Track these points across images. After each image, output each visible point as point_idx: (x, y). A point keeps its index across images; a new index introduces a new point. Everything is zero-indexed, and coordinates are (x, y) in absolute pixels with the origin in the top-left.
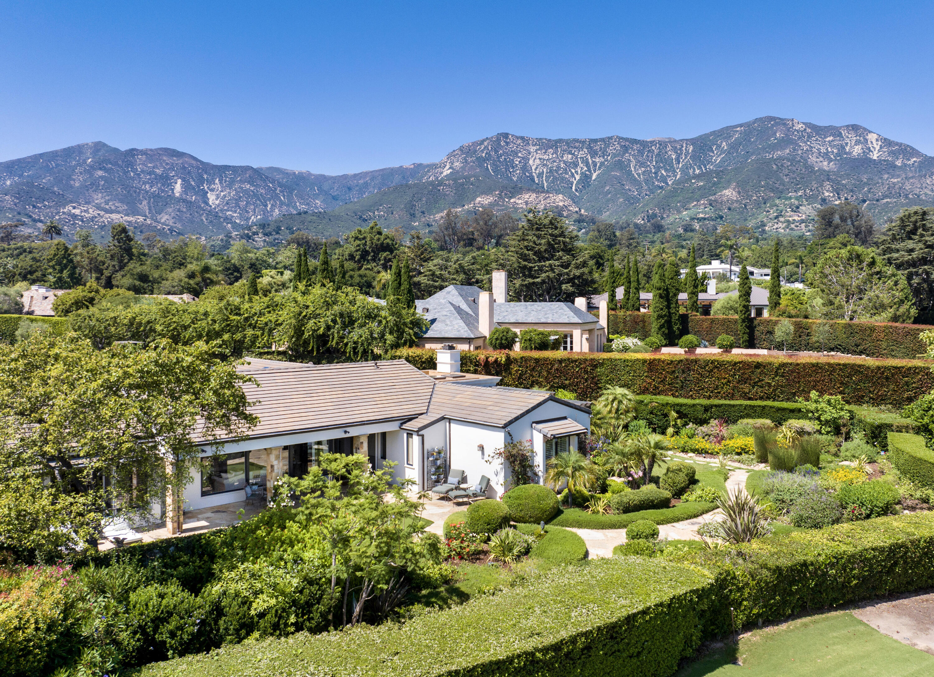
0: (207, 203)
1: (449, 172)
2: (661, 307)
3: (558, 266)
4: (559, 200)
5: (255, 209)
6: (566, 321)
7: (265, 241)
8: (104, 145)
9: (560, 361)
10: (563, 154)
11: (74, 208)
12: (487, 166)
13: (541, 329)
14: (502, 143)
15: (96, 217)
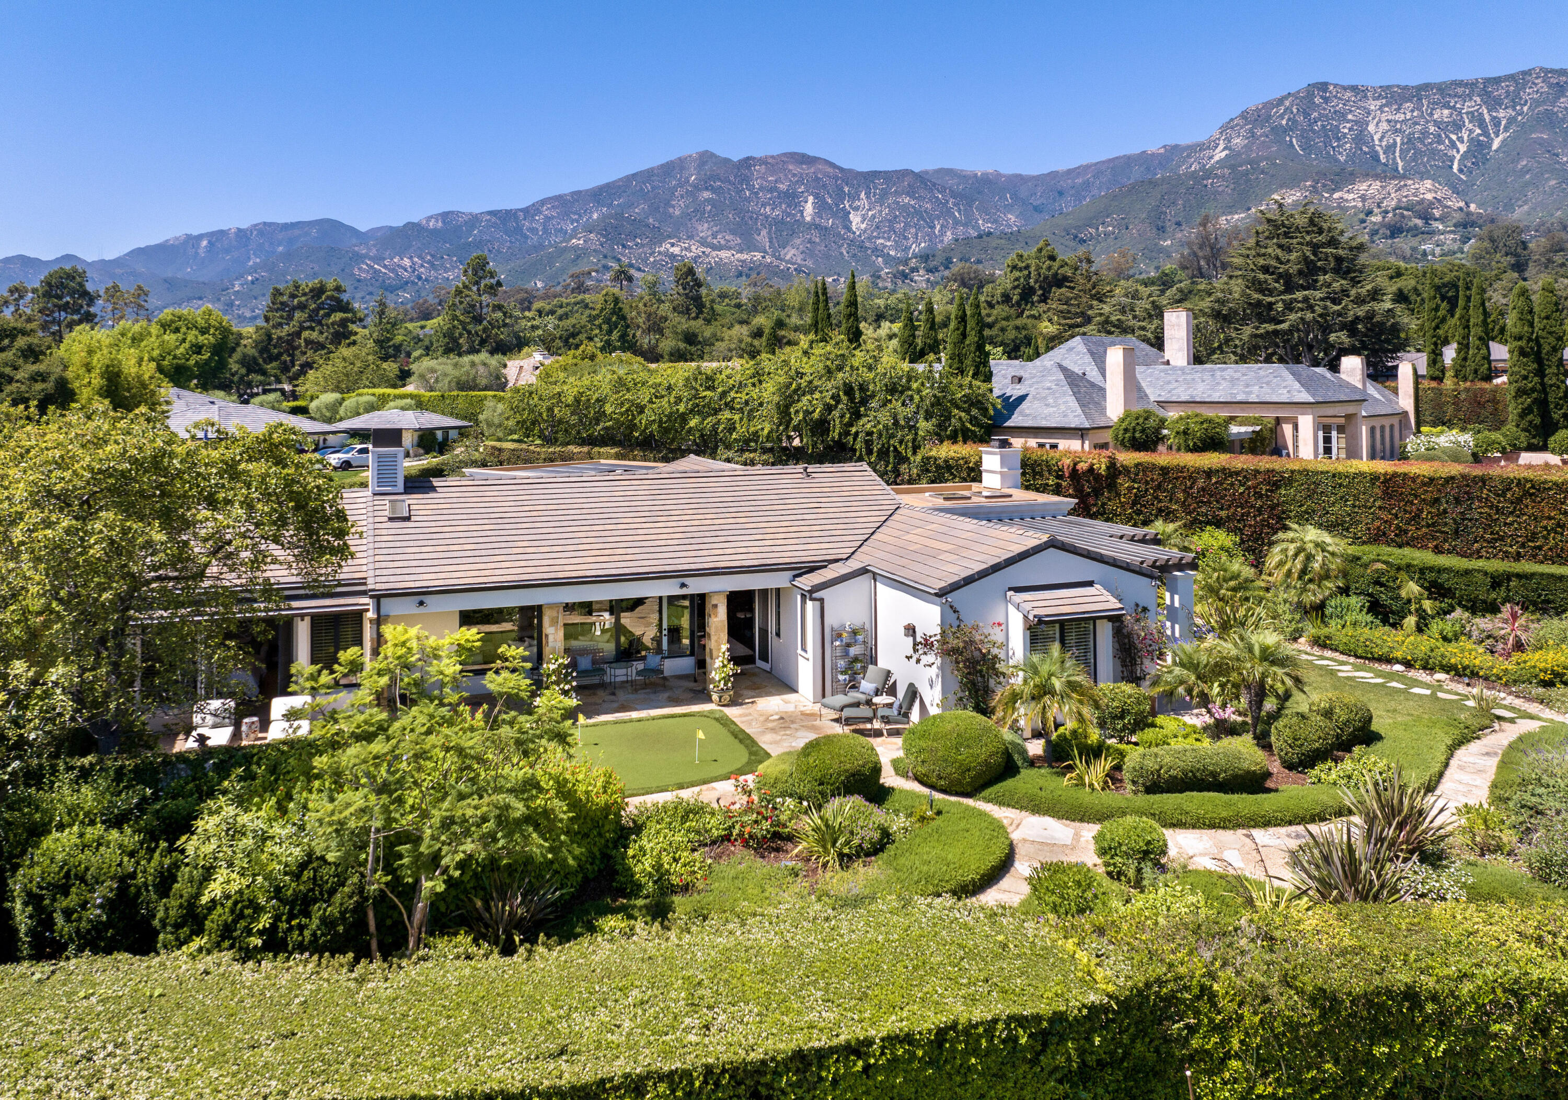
0: (849, 229)
1: (1223, 154)
2: (1524, 372)
3: (1322, 299)
4: (1426, 189)
5: (917, 234)
6: (1284, 398)
7: (928, 280)
8: (713, 155)
9: (1209, 473)
10: (1433, 109)
11: (673, 245)
12: (1291, 141)
13: (1210, 413)
14: (1317, 100)
15: (700, 257)
